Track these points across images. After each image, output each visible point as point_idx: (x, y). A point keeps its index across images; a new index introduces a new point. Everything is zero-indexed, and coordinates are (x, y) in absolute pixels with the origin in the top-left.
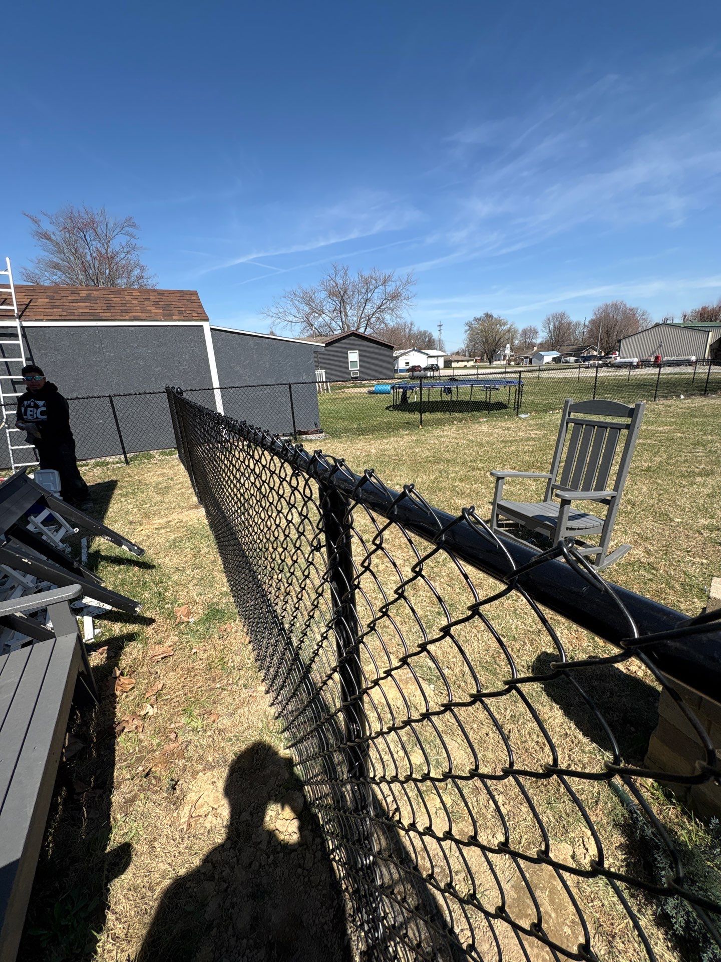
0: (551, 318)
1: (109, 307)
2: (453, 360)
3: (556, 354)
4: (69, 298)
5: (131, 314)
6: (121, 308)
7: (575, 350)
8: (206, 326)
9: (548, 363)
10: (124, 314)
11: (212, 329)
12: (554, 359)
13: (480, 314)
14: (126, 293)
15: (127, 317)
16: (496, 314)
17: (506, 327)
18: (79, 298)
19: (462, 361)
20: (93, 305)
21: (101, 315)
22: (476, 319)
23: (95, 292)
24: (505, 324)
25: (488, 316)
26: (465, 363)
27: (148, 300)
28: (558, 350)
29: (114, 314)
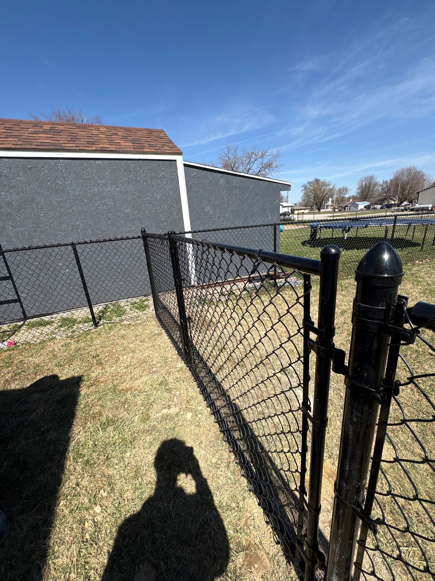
0: (364, 180)
1: (74, 139)
2: (295, 209)
3: (367, 203)
4: (30, 130)
5: (98, 146)
6: (88, 140)
7: (379, 200)
8: (180, 161)
9: (361, 209)
10: (90, 146)
11: (185, 165)
12: (365, 207)
13: (312, 179)
14: (93, 129)
15: (94, 148)
16: (322, 179)
17: (331, 187)
18: (42, 130)
19: (301, 210)
20: (55, 136)
21: (64, 145)
22: (309, 183)
23: (59, 126)
24: (329, 185)
25: (317, 181)
26: (303, 211)
27: (117, 134)
28: (368, 201)
29: (78, 145)
